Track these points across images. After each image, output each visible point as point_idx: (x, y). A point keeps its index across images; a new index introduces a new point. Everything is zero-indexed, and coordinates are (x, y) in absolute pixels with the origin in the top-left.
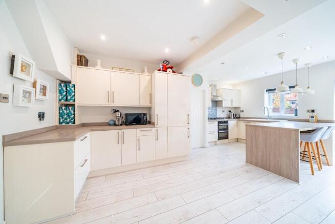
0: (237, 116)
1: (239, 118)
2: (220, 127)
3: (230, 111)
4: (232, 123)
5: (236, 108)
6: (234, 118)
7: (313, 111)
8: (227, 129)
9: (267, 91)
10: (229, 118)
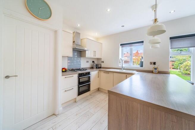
0: (99, 66)
1: (100, 68)
2: (81, 80)
3: (93, 62)
4: (94, 74)
5: (98, 59)
6: (96, 68)
7: (154, 63)
8: (89, 81)
9: (121, 45)
10: (92, 68)
